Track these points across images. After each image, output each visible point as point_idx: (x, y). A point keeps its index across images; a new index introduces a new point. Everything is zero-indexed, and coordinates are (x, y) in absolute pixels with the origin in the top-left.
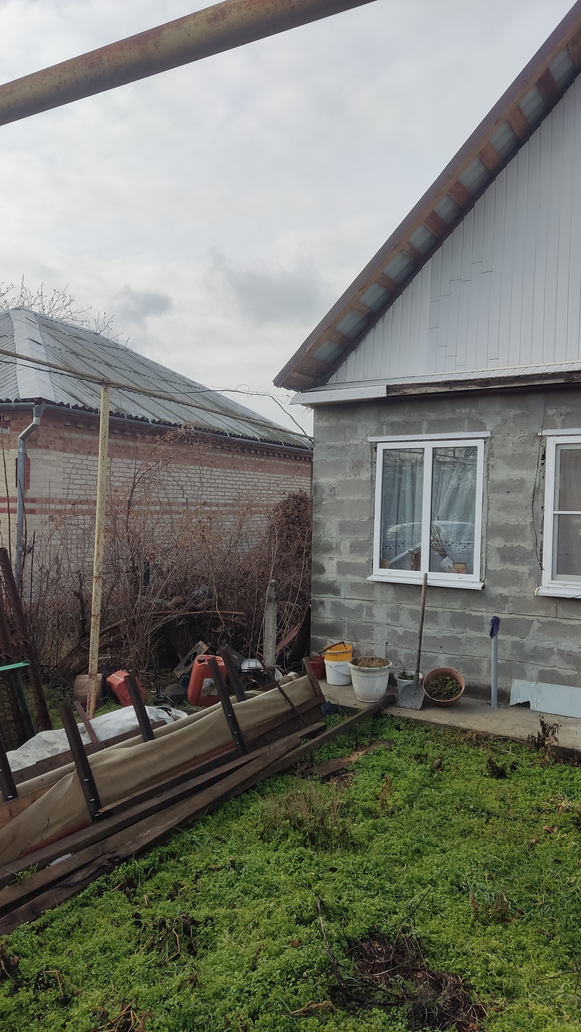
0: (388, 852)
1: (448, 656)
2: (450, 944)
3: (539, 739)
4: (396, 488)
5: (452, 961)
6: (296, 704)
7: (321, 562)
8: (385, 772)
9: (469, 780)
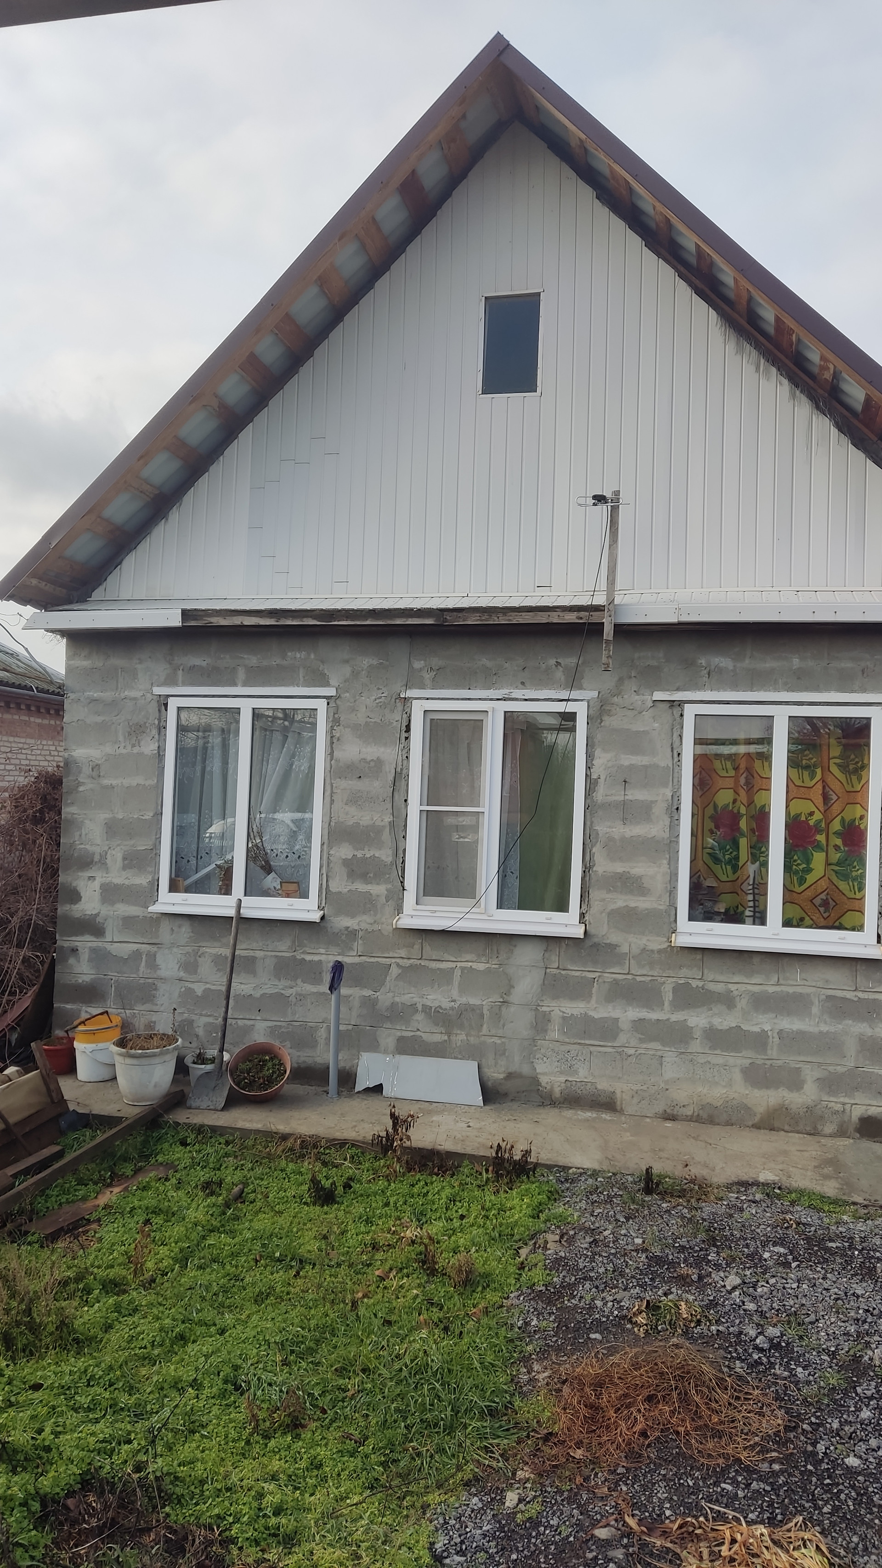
0: (133, 1346)
1: (270, 1024)
2: (207, 1478)
3: (387, 1140)
4: (198, 768)
5: (207, 1505)
6: (12, 1120)
7: (74, 884)
8: (150, 1215)
9: (280, 1213)
